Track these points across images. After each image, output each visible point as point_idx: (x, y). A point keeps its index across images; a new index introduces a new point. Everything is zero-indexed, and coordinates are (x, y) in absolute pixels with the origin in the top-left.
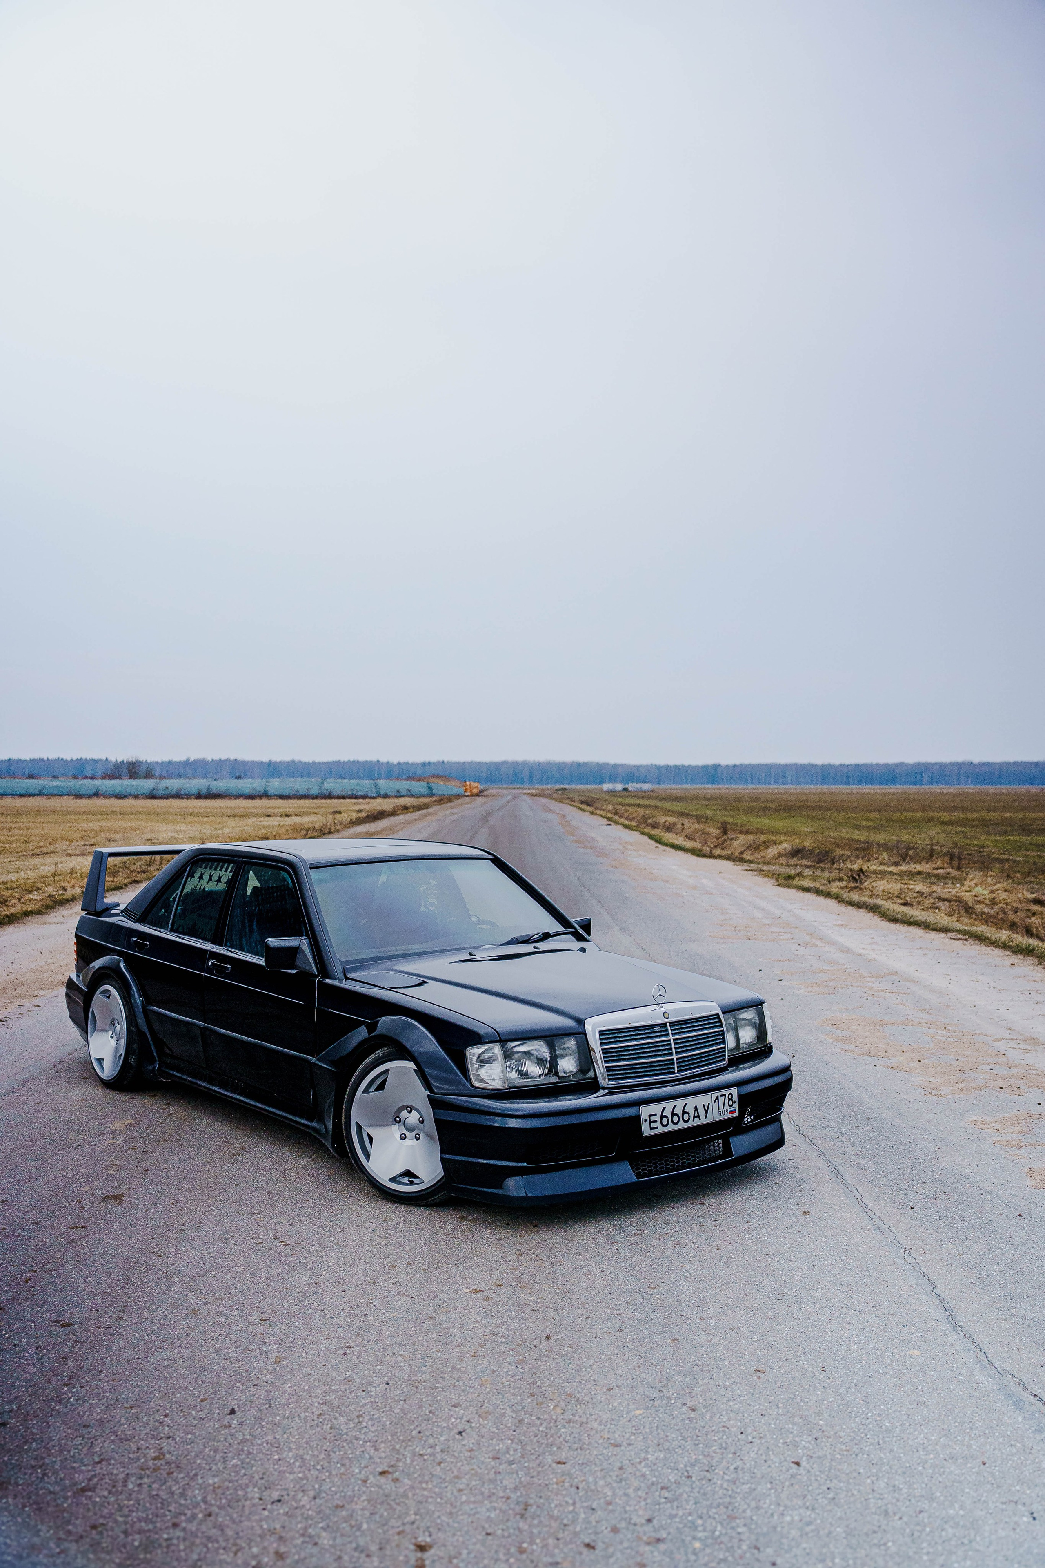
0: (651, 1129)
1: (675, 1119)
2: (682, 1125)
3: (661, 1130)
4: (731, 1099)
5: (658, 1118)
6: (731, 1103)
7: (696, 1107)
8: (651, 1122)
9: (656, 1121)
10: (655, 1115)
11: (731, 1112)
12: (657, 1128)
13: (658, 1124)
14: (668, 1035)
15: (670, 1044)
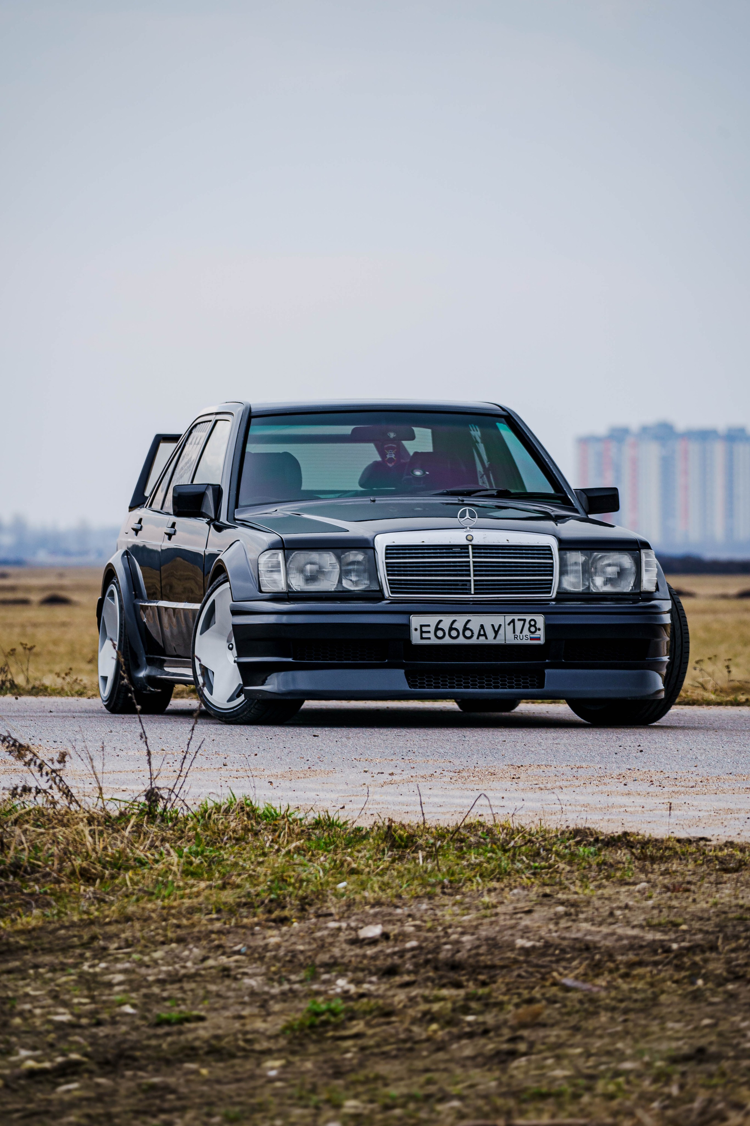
0: (422, 638)
1: (454, 633)
2: (461, 640)
3: (434, 641)
4: (535, 626)
5: (432, 629)
6: (533, 629)
7: (482, 626)
8: (422, 632)
9: (429, 632)
10: (429, 626)
11: (532, 639)
12: (429, 638)
13: (432, 635)
14: (468, 557)
15: (469, 566)
